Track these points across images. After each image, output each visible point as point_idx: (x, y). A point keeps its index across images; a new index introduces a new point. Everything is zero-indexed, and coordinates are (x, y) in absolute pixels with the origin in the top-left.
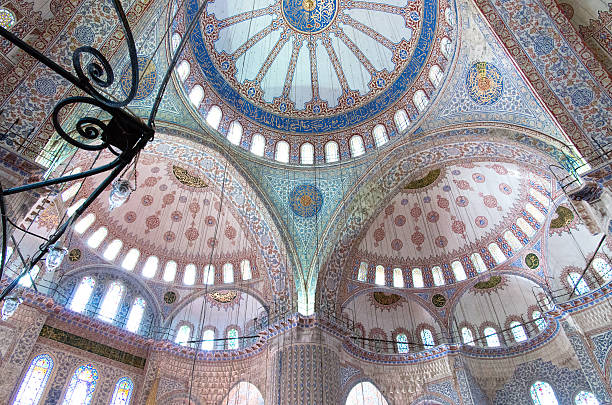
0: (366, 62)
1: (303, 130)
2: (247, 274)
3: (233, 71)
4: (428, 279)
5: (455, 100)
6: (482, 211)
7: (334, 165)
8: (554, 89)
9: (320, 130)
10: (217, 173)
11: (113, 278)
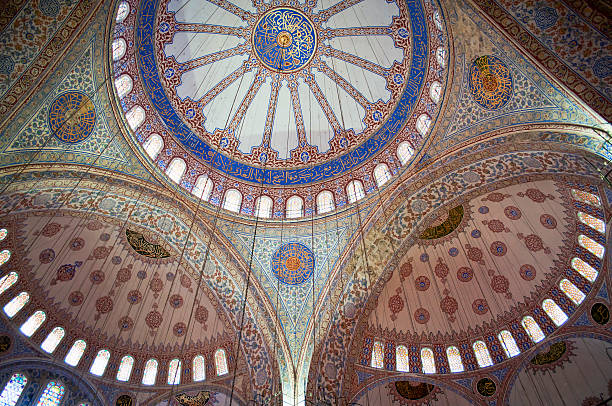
0: (357, 96)
1: (290, 182)
2: (222, 368)
3: (200, 119)
4: (469, 359)
5: (461, 111)
6: (528, 257)
7: (326, 217)
8: (569, 64)
9: (310, 180)
10: (178, 235)
11: (52, 376)
